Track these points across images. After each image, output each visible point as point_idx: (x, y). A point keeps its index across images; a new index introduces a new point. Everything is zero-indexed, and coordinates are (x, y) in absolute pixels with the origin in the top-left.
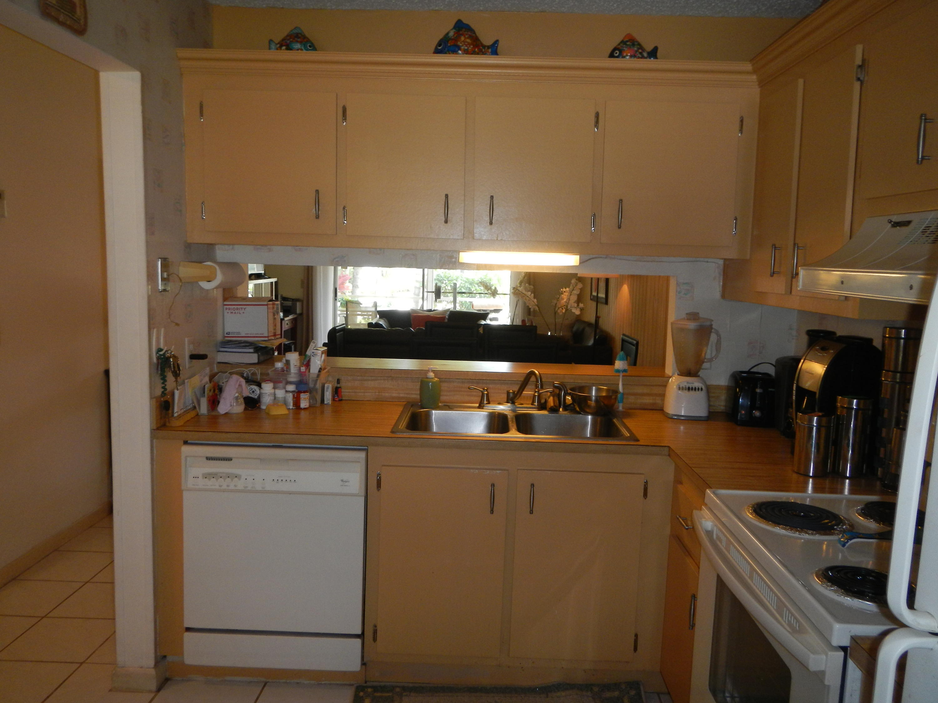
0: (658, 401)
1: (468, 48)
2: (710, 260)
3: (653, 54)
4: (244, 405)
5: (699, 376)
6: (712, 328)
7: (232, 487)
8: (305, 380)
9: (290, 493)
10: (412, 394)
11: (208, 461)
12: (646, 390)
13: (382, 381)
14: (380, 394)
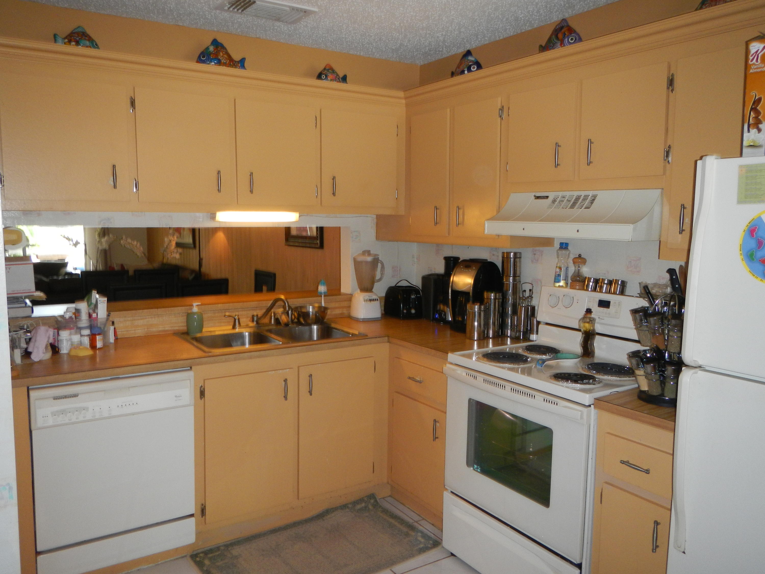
0: (345, 311)
1: (226, 61)
2: (368, 215)
3: (344, 79)
4: (51, 352)
5: (372, 292)
6: (379, 260)
7: (81, 418)
8: (96, 324)
9: (133, 414)
10: (175, 327)
11: (55, 401)
12: (337, 305)
13: (150, 319)
14: (149, 330)
